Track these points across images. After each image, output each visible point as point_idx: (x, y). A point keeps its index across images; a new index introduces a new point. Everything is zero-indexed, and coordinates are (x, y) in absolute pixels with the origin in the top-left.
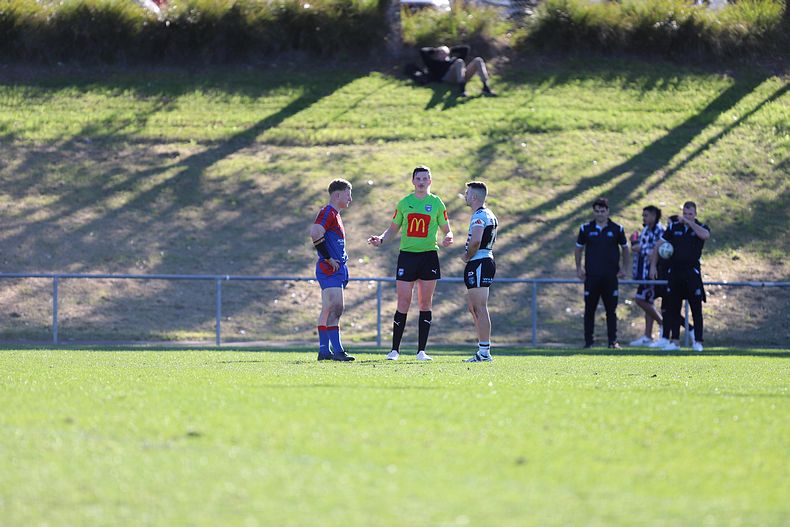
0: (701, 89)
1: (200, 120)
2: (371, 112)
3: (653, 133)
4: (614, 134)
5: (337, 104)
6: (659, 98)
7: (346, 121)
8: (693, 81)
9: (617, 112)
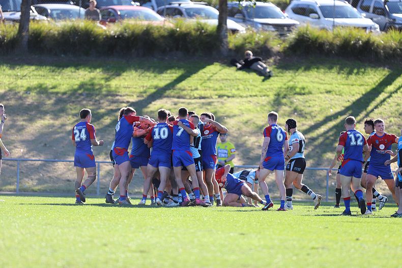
0: (376, 75)
1: (136, 85)
2: (218, 83)
3: (357, 96)
4: (338, 96)
5: (201, 78)
6: (356, 79)
7: (207, 87)
8: (371, 70)
9: (337, 85)
